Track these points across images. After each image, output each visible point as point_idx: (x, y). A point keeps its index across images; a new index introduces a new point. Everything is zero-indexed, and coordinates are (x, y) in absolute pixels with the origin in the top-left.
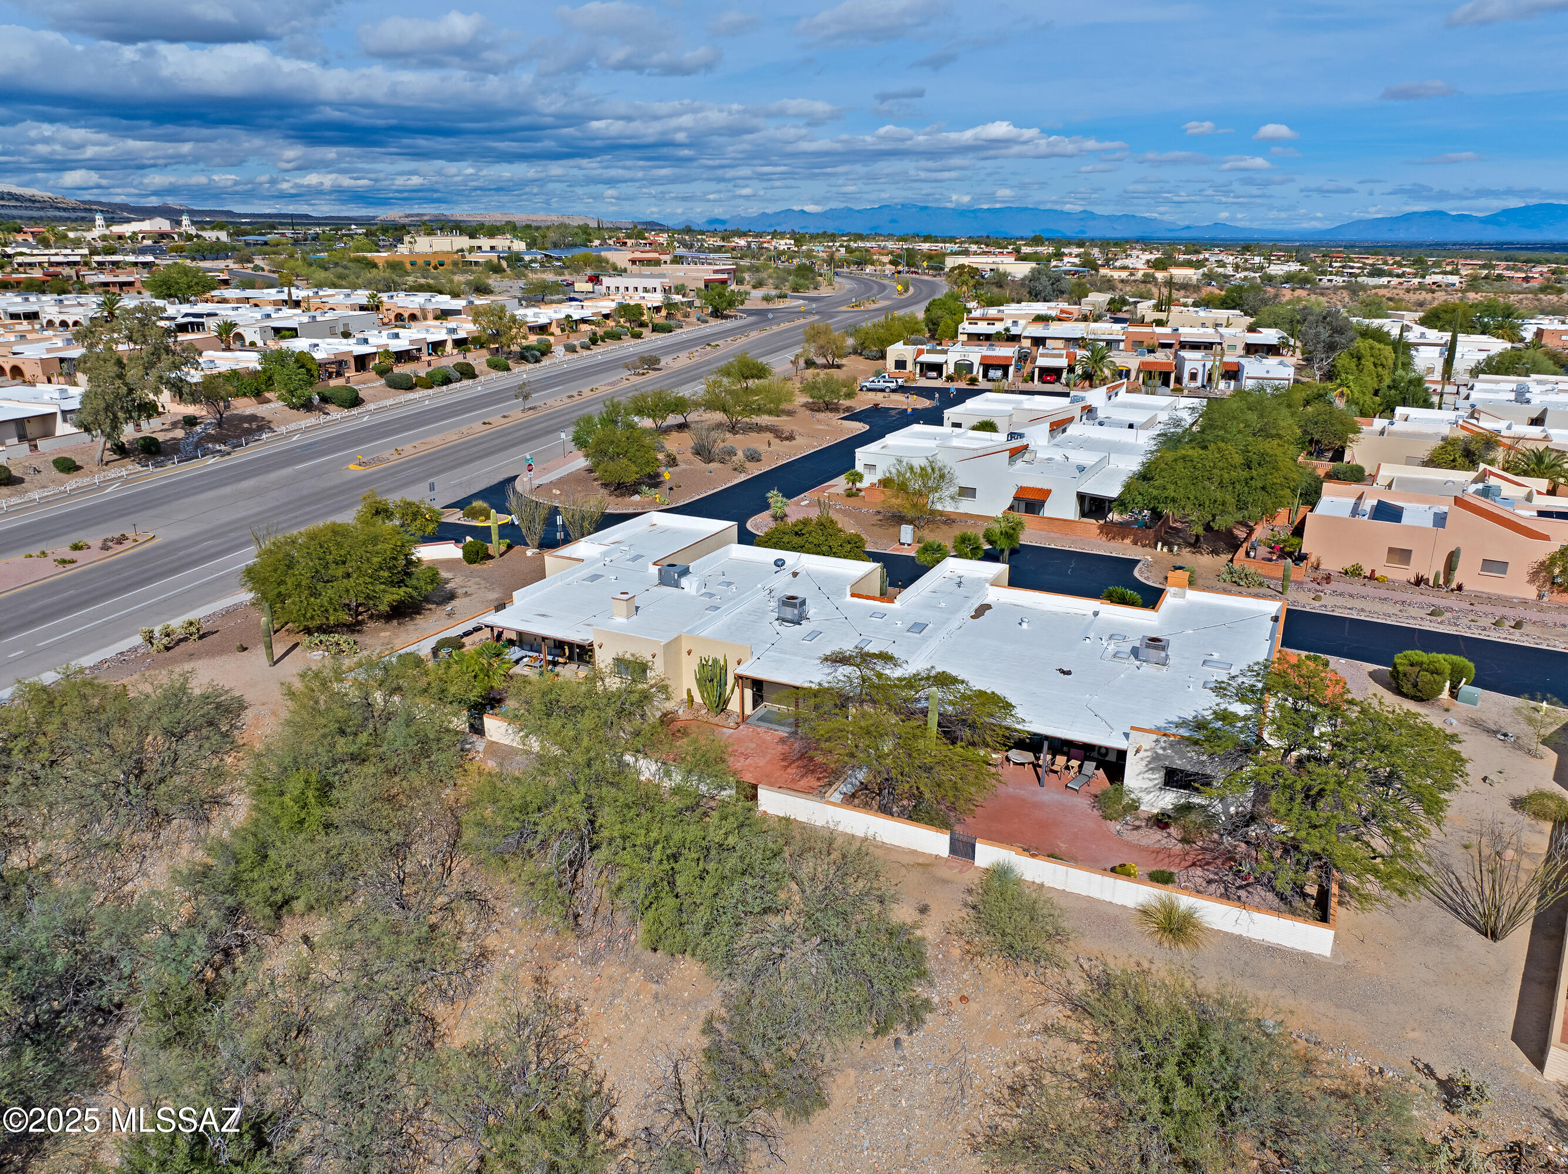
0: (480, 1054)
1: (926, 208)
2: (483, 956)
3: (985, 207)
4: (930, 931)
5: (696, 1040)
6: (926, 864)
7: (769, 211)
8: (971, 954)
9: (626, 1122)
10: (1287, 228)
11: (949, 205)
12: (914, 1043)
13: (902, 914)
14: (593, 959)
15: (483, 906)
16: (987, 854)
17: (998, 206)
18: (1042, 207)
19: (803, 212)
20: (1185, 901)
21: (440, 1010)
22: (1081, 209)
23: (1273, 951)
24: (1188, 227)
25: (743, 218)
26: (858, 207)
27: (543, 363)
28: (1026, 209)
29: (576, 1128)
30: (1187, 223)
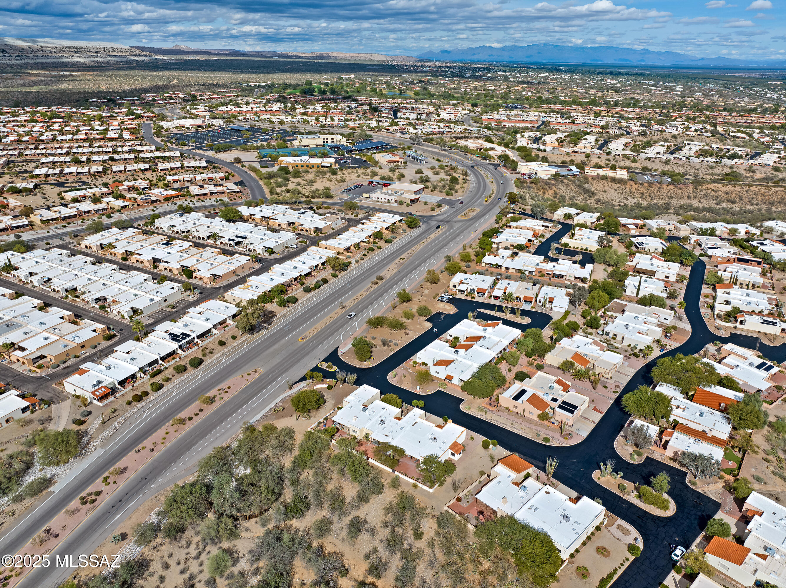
0: (331, 492)
1: (557, 46)
2: (331, 478)
3: (589, 46)
4: (385, 483)
5: (356, 493)
6: (389, 473)
7: (473, 46)
8: (389, 487)
9: (347, 501)
10: (761, 59)
11: (570, 45)
12: (380, 496)
13: (383, 480)
14: (345, 481)
15: (332, 472)
16: (396, 473)
17: (597, 45)
18: (621, 46)
19: (491, 47)
20: (417, 483)
21: (326, 485)
22: (642, 48)
23: (426, 491)
24: (702, 59)
25: (460, 50)
26: (521, 45)
27: (348, 271)
28: (612, 47)
29: (342, 501)
30: (701, 56)
